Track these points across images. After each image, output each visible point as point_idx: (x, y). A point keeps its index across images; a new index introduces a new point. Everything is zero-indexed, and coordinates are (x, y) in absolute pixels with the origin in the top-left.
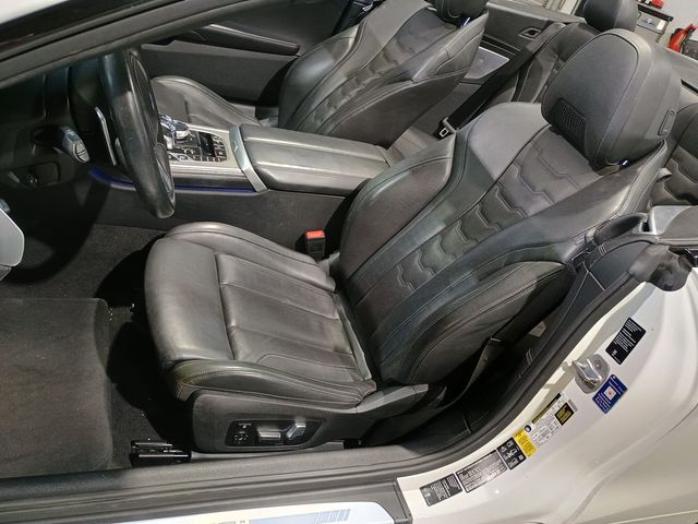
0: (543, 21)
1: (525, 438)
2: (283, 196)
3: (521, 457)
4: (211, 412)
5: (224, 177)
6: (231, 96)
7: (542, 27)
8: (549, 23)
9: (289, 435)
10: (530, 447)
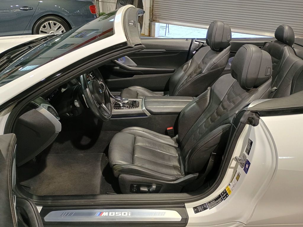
0: (262, 43)
1: (229, 189)
2: (157, 117)
3: (227, 196)
4: (124, 180)
5: (137, 113)
6: (153, 89)
7: (263, 45)
8: (265, 43)
9: (151, 190)
10: (230, 191)
